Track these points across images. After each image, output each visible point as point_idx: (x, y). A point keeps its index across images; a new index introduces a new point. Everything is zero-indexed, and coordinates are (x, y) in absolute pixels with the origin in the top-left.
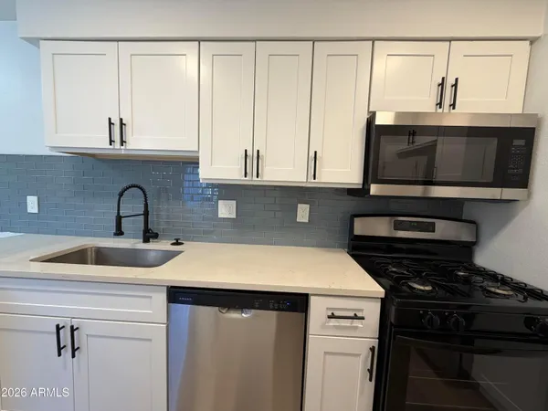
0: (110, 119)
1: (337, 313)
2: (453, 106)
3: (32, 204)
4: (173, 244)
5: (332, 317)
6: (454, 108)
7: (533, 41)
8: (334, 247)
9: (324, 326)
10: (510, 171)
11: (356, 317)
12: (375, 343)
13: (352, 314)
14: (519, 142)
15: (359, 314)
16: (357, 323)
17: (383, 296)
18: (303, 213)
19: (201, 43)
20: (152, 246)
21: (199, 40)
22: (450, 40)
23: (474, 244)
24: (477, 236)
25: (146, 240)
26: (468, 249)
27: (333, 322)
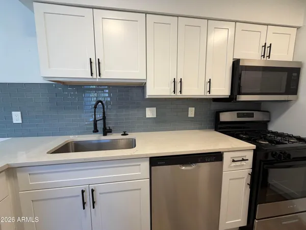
0: (90, 59)
1: (235, 159)
2: (269, 57)
3: (17, 117)
4: (122, 135)
5: (234, 161)
6: (269, 58)
7: (298, 28)
8: (206, 129)
9: (230, 167)
10: (291, 87)
11: (243, 160)
12: (251, 171)
13: (241, 159)
14: (295, 74)
15: (244, 158)
16: (243, 163)
17: (255, 148)
18: (191, 112)
19: (147, 15)
20: (109, 137)
21: (146, 13)
22: (267, 25)
23: (269, 121)
24: (270, 118)
25: (105, 134)
26: (265, 124)
27: (234, 164)
